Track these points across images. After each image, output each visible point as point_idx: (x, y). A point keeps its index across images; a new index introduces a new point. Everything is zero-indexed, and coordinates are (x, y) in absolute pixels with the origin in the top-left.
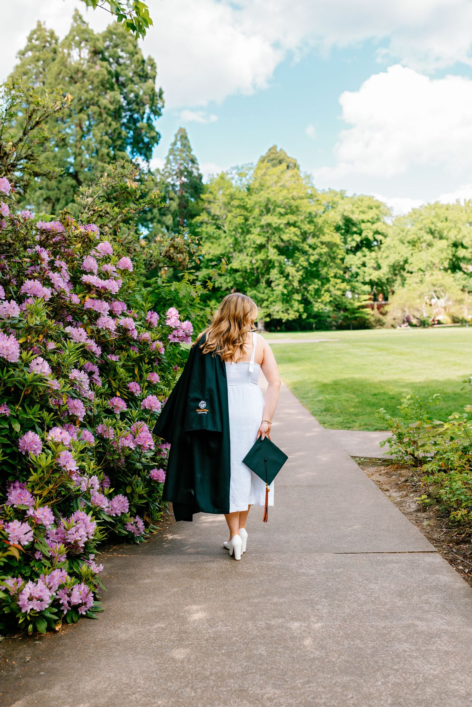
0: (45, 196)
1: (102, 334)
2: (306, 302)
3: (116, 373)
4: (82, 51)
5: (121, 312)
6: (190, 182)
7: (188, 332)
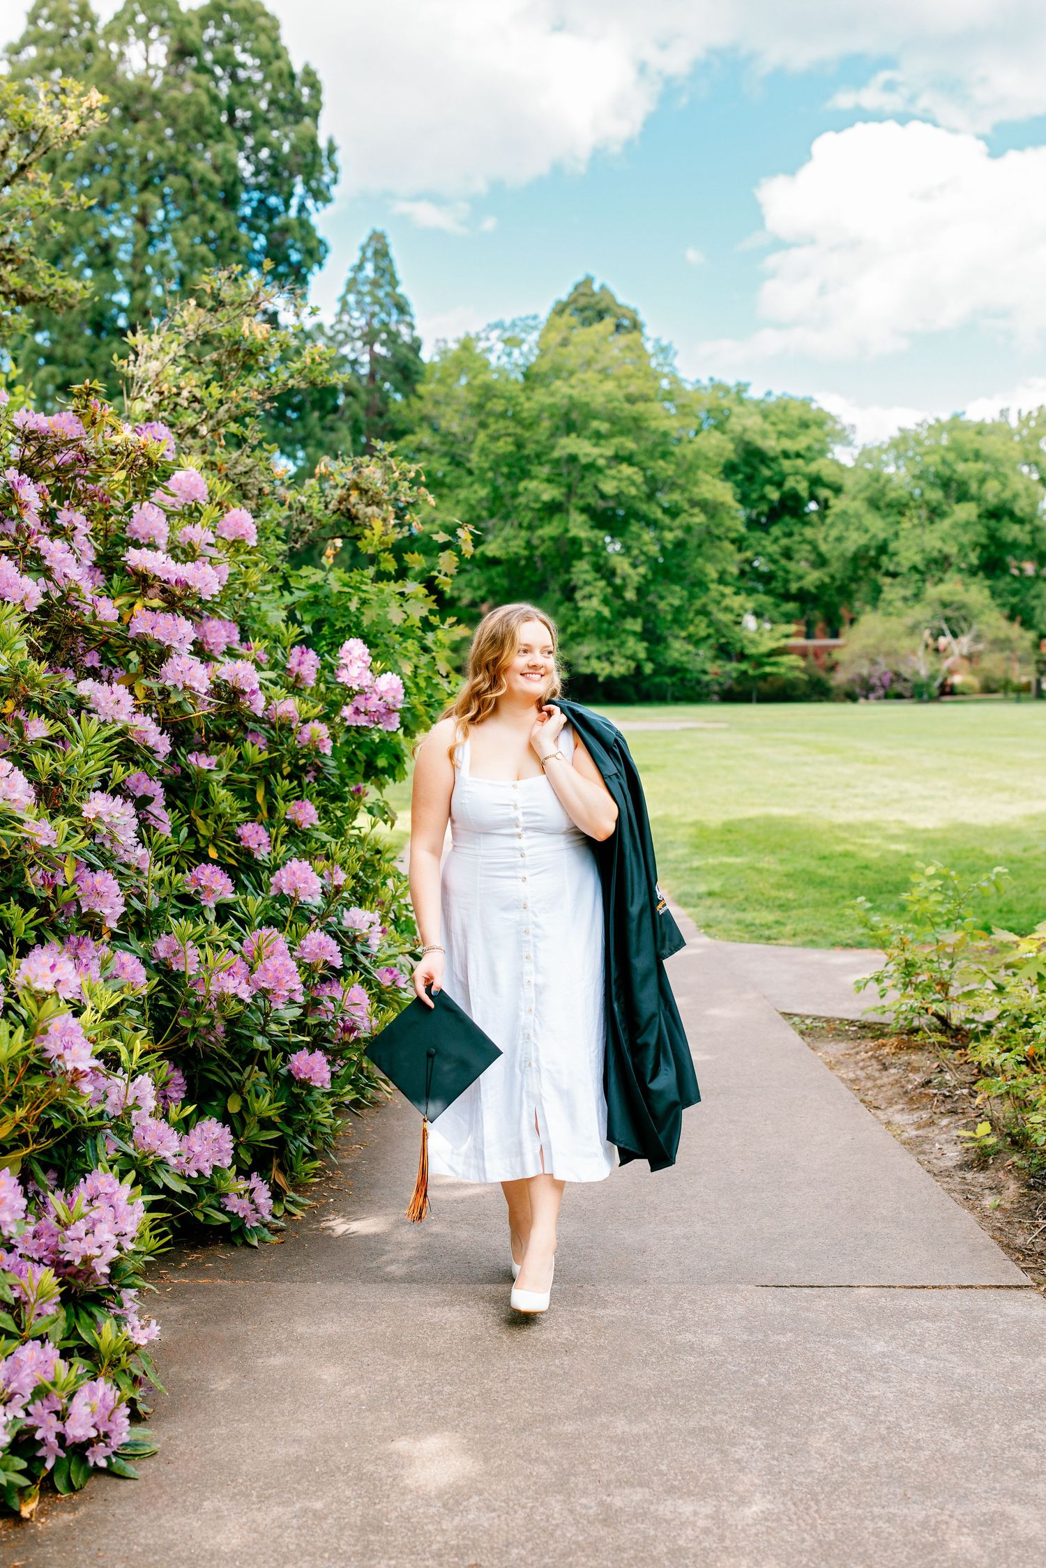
0: (59, 380)
1: (174, 699)
2: (652, 636)
3: (208, 800)
4: (151, 49)
5: (224, 648)
6: (393, 355)
7: (390, 700)
